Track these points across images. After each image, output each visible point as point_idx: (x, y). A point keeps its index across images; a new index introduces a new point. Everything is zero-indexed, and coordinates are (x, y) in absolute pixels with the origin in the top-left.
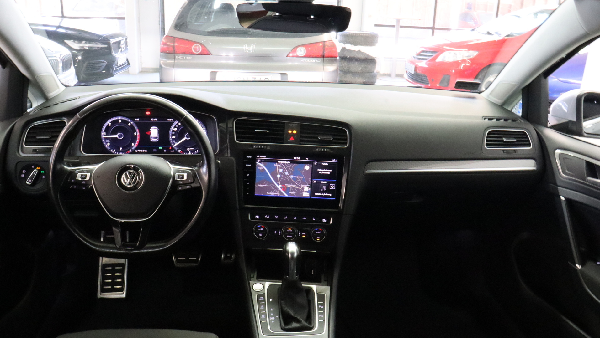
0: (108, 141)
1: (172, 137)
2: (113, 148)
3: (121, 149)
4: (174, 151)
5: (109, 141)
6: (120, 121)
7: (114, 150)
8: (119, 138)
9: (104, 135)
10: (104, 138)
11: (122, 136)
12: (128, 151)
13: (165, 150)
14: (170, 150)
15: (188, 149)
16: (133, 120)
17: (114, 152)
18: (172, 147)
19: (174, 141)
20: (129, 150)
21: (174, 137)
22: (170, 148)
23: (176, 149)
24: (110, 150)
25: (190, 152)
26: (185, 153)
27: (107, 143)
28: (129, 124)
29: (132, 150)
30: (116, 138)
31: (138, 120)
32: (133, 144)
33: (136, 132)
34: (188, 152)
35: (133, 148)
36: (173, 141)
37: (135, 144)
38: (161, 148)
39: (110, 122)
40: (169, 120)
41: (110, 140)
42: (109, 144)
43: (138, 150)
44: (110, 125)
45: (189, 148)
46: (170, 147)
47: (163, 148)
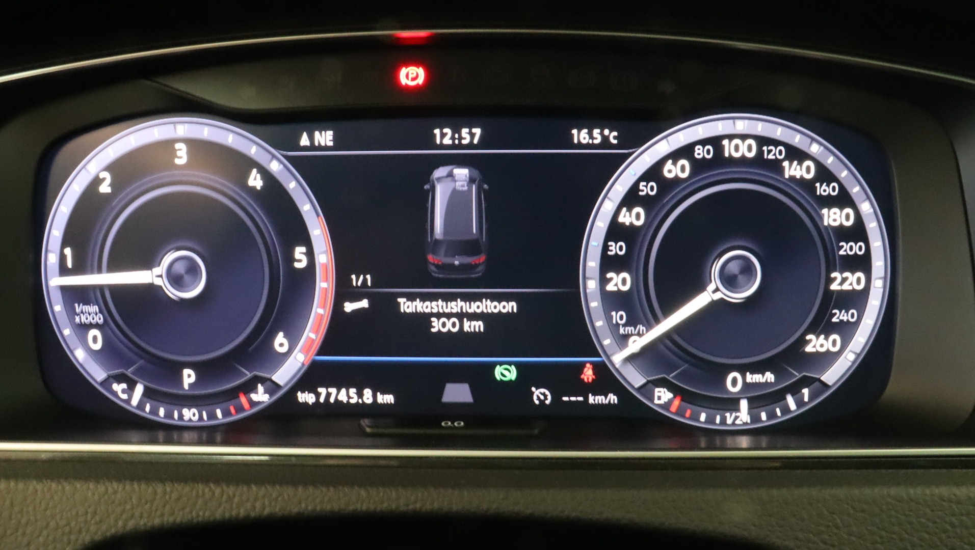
0: (90, 313)
1: (604, 281)
2: (129, 372)
3: (189, 377)
4: (613, 398)
5: (99, 319)
6: (182, 156)
7: (139, 389)
8: (172, 293)
9: (64, 271)
10: (64, 289)
11: (193, 269)
12: (243, 399)
13: (540, 394)
14: (586, 389)
15: (734, 382)
16: (286, 144)
17: (135, 401)
18: (602, 370)
19: (619, 316)
20: (249, 387)
21: (620, 282)
22: (588, 374)
23: (635, 378)
24: (106, 383)
25: (744, 404)
26: (703, 417)
27: (84, 328)
28: (255, 181)
29: (272, 387)
30: (151, 290)
31: (325, 138)
32: (280, 342)
33: (306, 240)
34: (732, 404)
35: (284, 375)
36: (609, 318)
37: (293, 340)
38: (506, 373)
39: (108, 168)
40: (581, 136)
41: (105, 309)
42: (96, 340)
43: (322, 391)
44: (105, 188)
45: (743, 369)
46: (582, 366)
47: (529, 376)
